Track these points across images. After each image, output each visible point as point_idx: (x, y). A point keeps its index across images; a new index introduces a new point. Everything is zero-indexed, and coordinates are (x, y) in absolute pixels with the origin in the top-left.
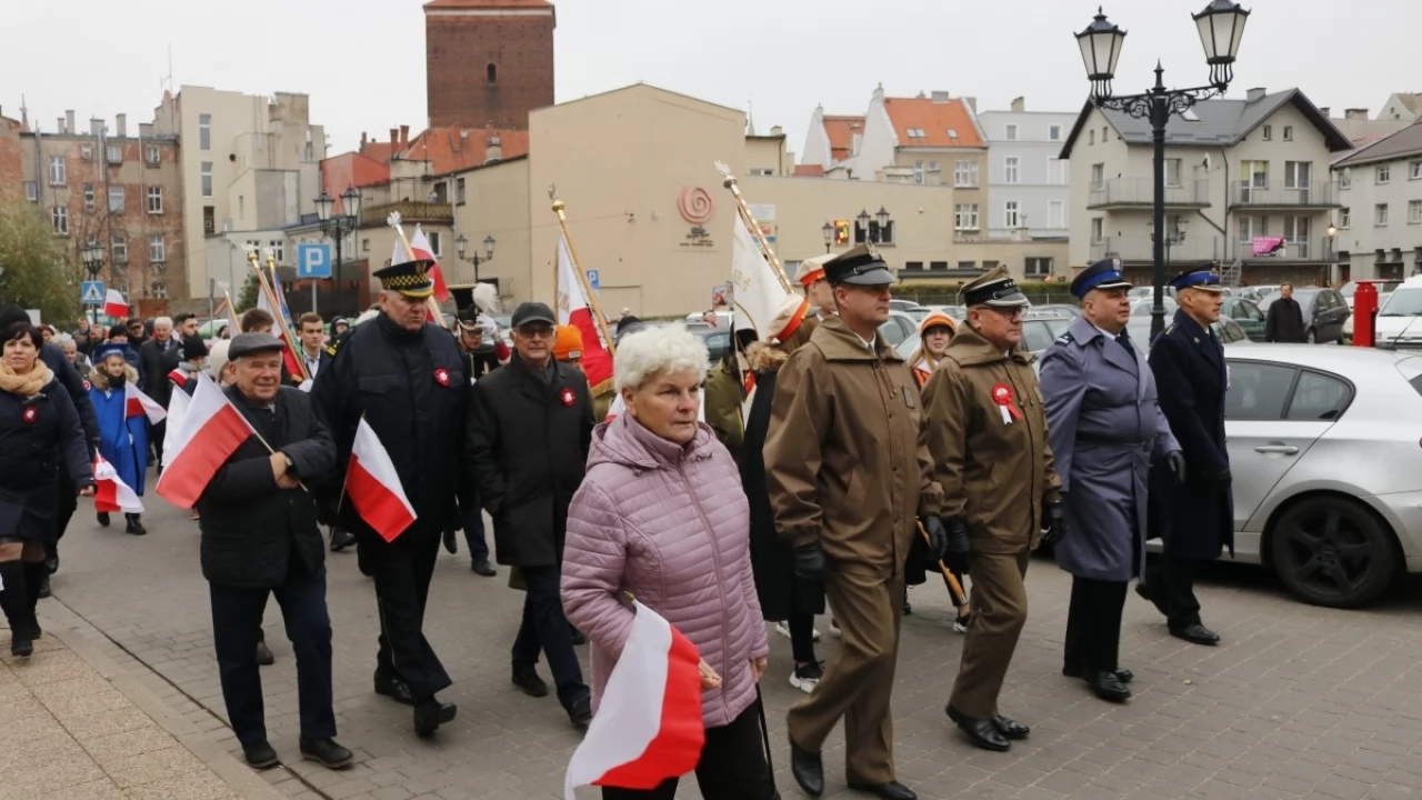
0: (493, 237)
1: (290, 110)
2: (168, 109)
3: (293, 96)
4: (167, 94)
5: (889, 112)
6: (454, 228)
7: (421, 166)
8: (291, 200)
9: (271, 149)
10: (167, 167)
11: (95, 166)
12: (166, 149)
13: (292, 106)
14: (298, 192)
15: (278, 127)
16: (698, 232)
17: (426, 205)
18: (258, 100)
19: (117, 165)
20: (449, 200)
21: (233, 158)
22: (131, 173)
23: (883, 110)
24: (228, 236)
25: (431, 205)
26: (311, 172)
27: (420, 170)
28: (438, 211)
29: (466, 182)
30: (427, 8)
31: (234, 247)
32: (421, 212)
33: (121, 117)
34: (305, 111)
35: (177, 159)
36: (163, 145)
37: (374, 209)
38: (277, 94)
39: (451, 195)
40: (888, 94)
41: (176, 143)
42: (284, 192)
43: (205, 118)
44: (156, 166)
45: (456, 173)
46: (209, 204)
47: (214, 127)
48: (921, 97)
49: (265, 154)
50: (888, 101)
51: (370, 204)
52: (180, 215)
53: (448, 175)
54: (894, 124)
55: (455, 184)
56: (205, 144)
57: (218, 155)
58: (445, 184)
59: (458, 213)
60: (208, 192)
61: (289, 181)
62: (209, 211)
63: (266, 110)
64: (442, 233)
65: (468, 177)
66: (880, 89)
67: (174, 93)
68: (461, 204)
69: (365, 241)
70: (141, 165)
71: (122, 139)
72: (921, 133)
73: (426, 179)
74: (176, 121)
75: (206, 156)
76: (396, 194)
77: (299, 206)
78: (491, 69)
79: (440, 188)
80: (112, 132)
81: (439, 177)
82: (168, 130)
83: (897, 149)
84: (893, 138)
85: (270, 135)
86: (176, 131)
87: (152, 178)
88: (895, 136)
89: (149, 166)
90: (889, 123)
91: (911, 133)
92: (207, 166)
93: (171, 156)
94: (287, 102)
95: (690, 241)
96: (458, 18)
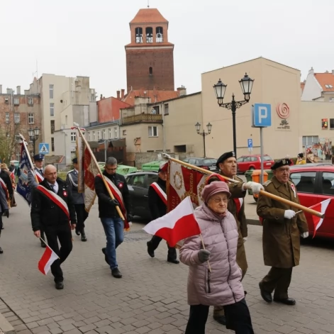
0: (211, 123)
1: (82, 83)
2: (36, 85)
3: (83, 77)
4: (35, 78)
5: (317, 78)
6: (163, 124)
7: (147, 99)
8: (86, 117)
9: (77, 97)
10: (36, 106)
11: (9, 105)
12: (35, 99)
13: (83, 81)
14: (89, 113)
15: (78, 89)
16: (284, 123)
17: (152, 115)
18: (71, 79)
19: (18, 105)
20: (160, 113)
21: (61, 101)
22: (23, 108)
23: (314, 78)
24: (64, 131)
25: (154, 115)
26: (94, 106)
27: (146, 101)
28: (157, 118)
29: (169, 105)
30: (126, 47)
31: (66, 135)
32: (150, 118)
33: (19, 87)
34: (88, 84)
35: (39, 103)
36: (34, 97)
37: (128, 117)
38: (78, 77)
39: (162, 111)
40: (315, 72)
41: (39, 97)
42: (83, 114)
43: (52, 86)
44: (32, 105)
45: (164, 102)
46: (53, 119)
47: (55, 89)
48: (327, 73)
49: (75, 99)
50: (315, 74)
51: (126, 116)
52: (41, 124)
53: (161, 103)
54: (320, 83)
55: (163, 106)
56: (51, 96)
57: (56, 100)
58: (158, 107)
59: (165, 119)
60: (52, 115)
61: (85, 109)
62: (53, 122)
63: (74, 82)
64: (158, 127)
65: (171, 104)
66: (312, 69)
67: (39, 77)
68: (166, 114)
69: (124, 131)
70: (26, 105)
71: (19, 96)
72: (331, 86)
73: (149, 105)
74: (39, 88)
75: (51, 101)
76: (138, 111)
77: (89, 119)
78: (151, 69)
79: (157, 108)
80: (15, 93)
81: (156, 104)
82: (35, 92)
83: (322, 92)
84: (320, 89)
85: (76, 92)
86: (39, 92)
87: (30, 110)
88: (321, 88)
89: (29, 105)
90: (318, 83)
91: (327, 86)
92: (52, 105)
93: (37, 102)
94: (81, 79)
95: (281, 126)
96: (138, 50)
